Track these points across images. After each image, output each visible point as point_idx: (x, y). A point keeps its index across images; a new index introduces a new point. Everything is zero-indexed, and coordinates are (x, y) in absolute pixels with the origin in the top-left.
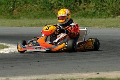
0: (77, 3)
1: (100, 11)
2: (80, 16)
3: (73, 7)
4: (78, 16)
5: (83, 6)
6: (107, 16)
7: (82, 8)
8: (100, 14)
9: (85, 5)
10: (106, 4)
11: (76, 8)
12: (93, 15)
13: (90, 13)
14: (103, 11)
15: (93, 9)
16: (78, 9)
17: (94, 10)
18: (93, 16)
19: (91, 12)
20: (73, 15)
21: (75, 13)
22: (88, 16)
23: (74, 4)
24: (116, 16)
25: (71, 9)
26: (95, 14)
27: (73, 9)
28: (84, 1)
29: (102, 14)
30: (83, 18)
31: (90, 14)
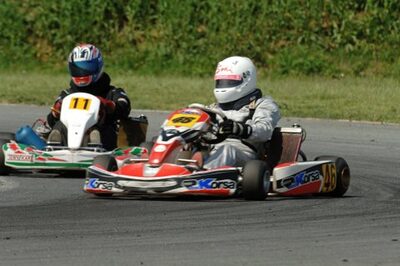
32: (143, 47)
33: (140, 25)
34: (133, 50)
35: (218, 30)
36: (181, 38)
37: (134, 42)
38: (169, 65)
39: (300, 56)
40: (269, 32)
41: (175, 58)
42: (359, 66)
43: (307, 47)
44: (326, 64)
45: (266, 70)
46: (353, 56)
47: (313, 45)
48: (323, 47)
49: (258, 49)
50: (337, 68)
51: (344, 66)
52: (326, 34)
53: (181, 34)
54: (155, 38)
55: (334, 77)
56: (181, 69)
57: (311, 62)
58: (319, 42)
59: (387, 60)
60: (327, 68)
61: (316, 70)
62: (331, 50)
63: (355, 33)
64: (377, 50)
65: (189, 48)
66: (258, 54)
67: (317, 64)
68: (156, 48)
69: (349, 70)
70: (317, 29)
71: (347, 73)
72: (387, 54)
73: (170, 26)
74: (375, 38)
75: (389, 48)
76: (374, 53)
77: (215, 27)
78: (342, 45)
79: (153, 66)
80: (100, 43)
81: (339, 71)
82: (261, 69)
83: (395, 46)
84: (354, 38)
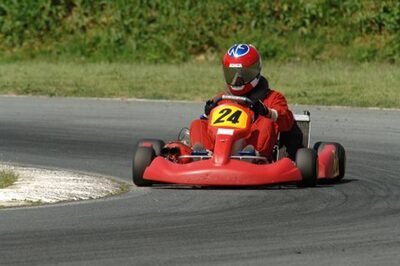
0: (59, 7)
1: (139, 37)
2: (73, 51)
3: (47, 23)
4: (65, 50)
5: (80, 18)
6: (164, 54)
7: (77, 24)
8: (138, 48)
9: (86, 15)
10: (155, 14)
11: (57, 26)
12: (117, 50)
13: (106, 44)
14: (146, 37)
15: (113, 30)
16: (64, 28)
17: (116, 32)
18: (115, 52)
19: (109, 41)
20: (49, 48)
21: (55, 43)
22: (96, 52)
23: (50, 13)
24: (192, 56)
25: (41, 29)
26: (122, 47)
27: (45, 27)
28: (83, 3)
29: (145, 49)
30: (83, 58)
31: (105, 47)
32: (92, 33)
33: (88, 11)
34: (83, 36)
35: (168, 15)
36: (132, 23)
37: (84, 29)
38: (121, 51)
39: (254, 40)
40: (220, 17)
41: (127, 44)
42: (315, 50)
43: (260, 30)
44: (282, 49)
45: (221, 55)
46: (308, 40)
47: (266, 29)
48: (276, 30)
49: (211, 34)
50: (293, 52)
51: (299, 50)
52: (278, 18)
53: (131, 20)
54: (105, 24)
55: (290, 61)
56: (134, 55)
57: (266, 46)
58: (272, 26)
59: (342, 43)
60: (282, 52)
61: (270, 54)
62: (285, 34)
63: (308, 16)
64: (331, 34)
65: (140, 33)
66: (211, 39)
67: (272, 47)
68: (106, 34)
69: (305, 53)
70: (268, 13)
71: (302, 57)
72: (341, 37)
73: (119, 12)
74: (327, 21)
75: (343, 30)
76: (328, 36)
77: (165, 11)
78: (295, 28)
79: (106, 53)
80: (48, 29)
81: (295, 55)
82: (216, 54)
83: (349, 29)
84: (307, 21)
